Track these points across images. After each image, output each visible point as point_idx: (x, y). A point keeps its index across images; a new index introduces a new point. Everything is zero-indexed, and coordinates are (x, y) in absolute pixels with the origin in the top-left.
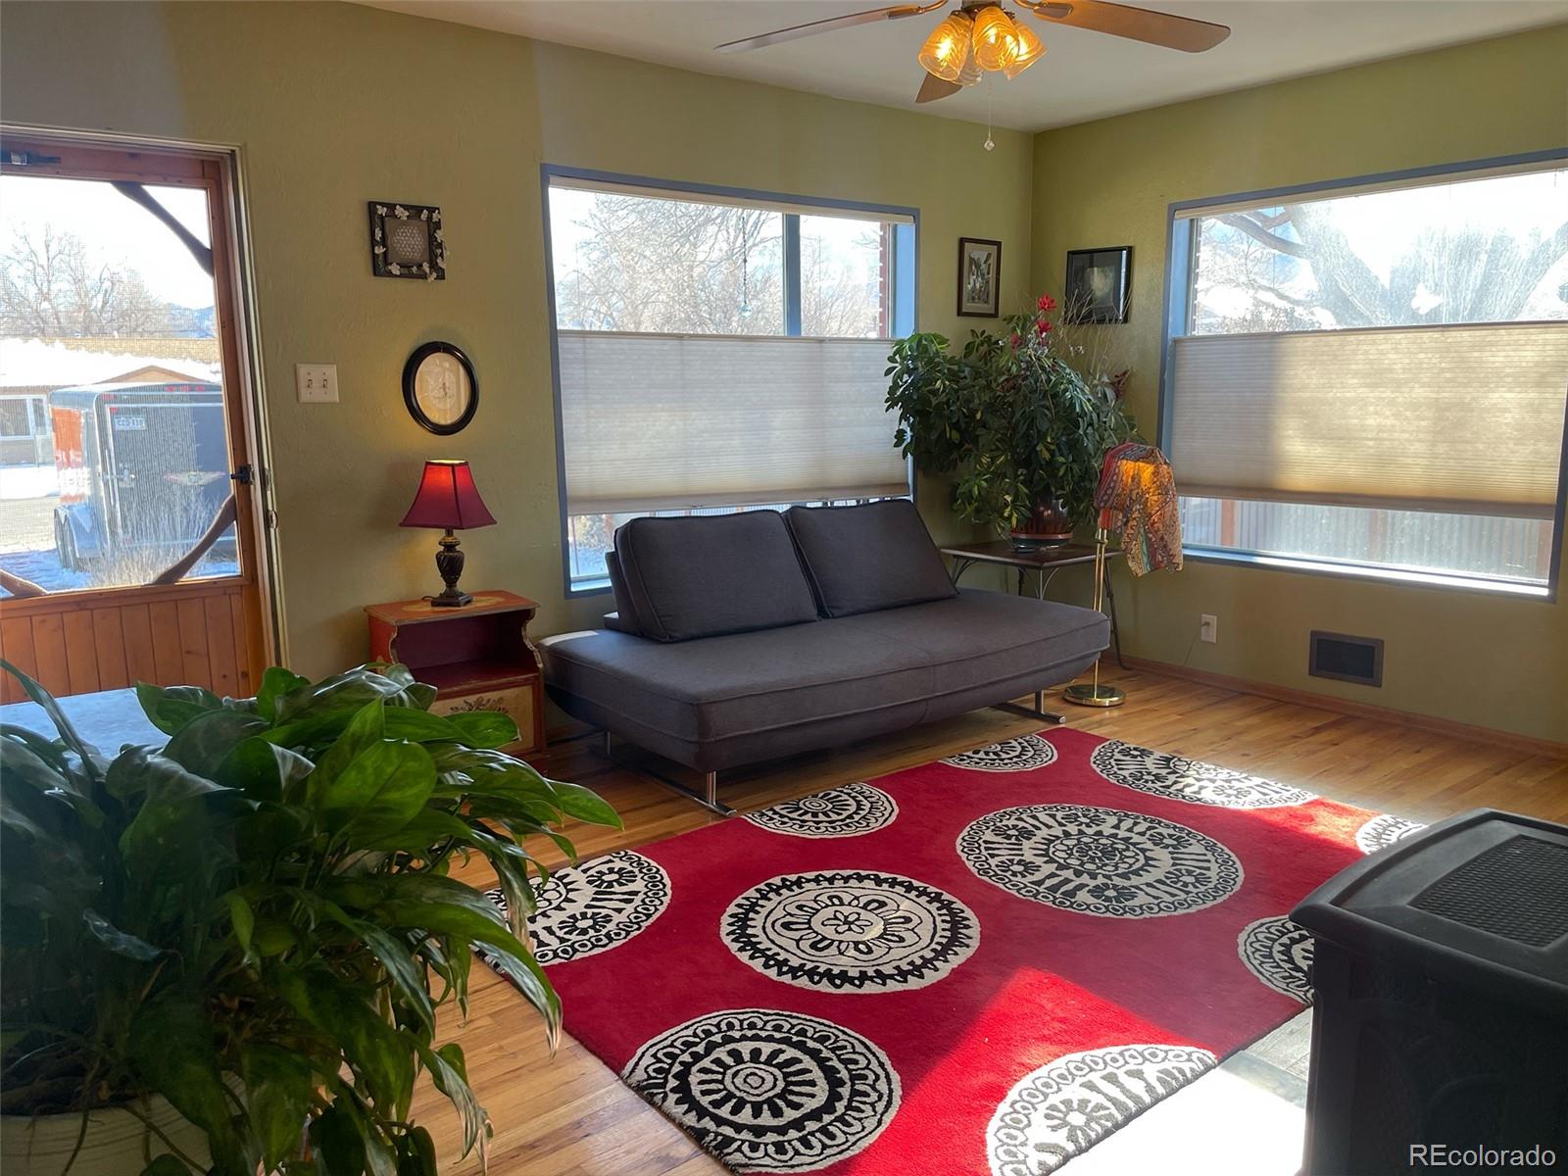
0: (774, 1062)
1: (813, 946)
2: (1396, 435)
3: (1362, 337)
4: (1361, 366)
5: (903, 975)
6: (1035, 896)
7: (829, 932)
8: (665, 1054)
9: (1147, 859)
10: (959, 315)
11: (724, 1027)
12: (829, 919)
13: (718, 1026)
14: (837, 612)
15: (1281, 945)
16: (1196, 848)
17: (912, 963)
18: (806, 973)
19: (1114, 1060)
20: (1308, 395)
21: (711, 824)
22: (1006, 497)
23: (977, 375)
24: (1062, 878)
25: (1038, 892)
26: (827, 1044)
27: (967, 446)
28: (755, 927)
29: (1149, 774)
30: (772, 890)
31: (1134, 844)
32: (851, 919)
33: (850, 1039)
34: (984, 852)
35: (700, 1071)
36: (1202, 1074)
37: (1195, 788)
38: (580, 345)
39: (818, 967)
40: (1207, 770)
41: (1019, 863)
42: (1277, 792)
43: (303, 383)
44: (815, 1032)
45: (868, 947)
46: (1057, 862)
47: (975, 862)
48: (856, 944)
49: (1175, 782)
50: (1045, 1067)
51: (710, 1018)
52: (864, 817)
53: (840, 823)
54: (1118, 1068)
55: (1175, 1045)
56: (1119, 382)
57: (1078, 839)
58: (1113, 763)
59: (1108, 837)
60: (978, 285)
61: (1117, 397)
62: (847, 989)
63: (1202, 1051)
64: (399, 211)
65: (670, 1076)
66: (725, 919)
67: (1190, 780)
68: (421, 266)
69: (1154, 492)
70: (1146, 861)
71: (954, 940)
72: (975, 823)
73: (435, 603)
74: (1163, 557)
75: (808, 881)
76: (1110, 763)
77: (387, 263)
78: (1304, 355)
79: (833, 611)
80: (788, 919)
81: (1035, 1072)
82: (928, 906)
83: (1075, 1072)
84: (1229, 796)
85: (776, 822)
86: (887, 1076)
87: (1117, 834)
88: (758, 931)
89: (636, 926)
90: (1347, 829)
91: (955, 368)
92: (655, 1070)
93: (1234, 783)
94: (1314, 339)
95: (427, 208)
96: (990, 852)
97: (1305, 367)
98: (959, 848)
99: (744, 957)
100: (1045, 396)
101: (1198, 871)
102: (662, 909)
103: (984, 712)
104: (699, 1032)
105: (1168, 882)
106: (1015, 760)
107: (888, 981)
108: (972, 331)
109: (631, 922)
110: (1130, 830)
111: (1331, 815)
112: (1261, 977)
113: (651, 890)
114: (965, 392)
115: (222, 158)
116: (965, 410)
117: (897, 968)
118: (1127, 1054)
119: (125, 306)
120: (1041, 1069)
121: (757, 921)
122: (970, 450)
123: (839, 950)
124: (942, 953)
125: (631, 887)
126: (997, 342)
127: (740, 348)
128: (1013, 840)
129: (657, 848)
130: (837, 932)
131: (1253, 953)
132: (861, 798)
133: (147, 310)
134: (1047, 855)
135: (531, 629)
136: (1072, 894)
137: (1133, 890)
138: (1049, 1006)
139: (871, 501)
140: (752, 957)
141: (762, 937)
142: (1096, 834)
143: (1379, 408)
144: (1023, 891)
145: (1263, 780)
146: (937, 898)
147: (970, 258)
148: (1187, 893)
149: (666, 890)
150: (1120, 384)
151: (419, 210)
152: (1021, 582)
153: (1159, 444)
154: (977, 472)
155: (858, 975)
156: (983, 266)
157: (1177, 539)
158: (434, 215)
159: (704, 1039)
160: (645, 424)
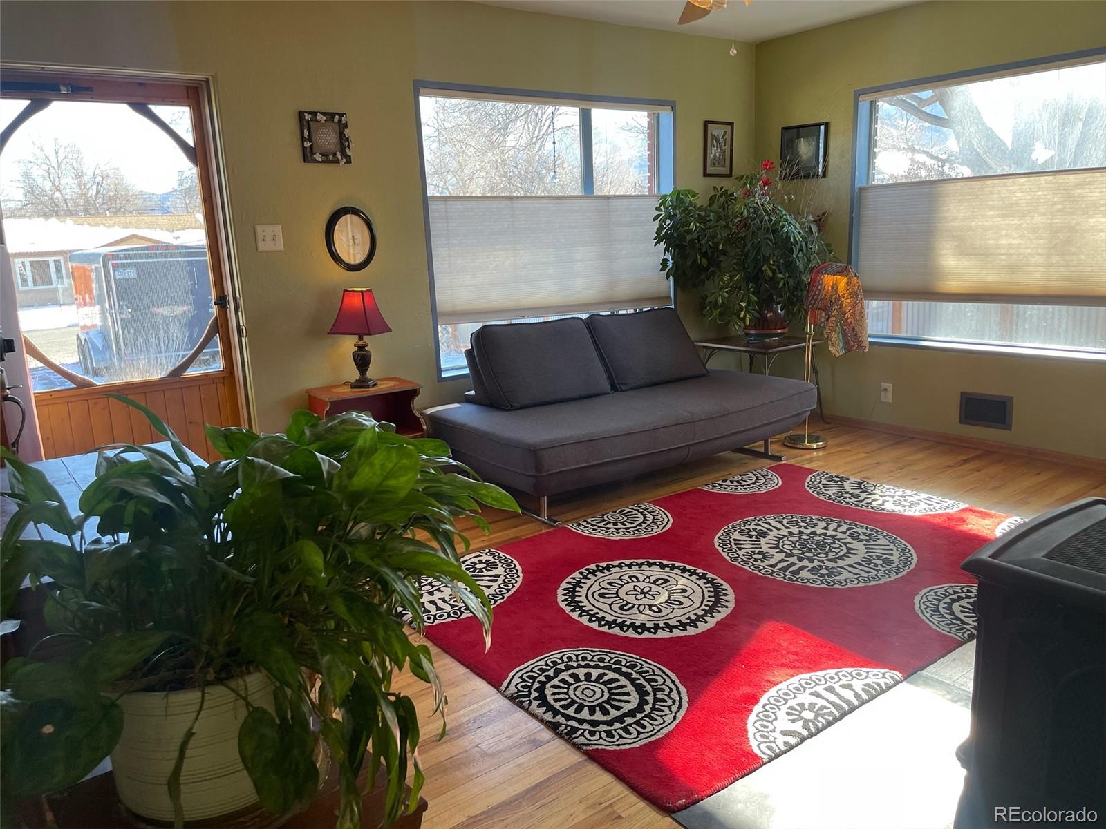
0: (601, 681)
1: (621, 608)
2: (1022, 251)
3: (996, 182)
4: (996, 203)
5: (684, 626)
6: (771, 574)
7: (631, 599)
8: (528, 677)
9: (848, 549)
10: (704, 176)
11: (565, 659)
12: (630, 591)
13: (561, 658)
14: (623, 387)
15: (945, 603)
16: (882, 541)
17: (689, 618)
18: (618, 625)
19: (832, 678)
20: (957, 224)
21: (544, 531)
22: (742, 304)
23: (719, 218)
24: (789, 563)
25: (773, 572)
26: (635, 669)
27: (712, 269)
28: (580, 596)
29: (847, 493)
30: (590, 573)
31: (839, 540)
32: (645, 590)
33: (651, 666)
34: (734, 546)
35: (552, 687)
36: (893, 686)
37: (880, 502)
38: (443, 206)
39: (626, 621)
40: (889, 489)
41: (759, 553)
42: (938, 503)
43: (260, 238)
44: (627, 662)
45: (658, 608)
46: (785, 552)
47: (728, 553)
48: (650, 606)
49: (866, 498)
50: (784, 682)
51: (556, 654)
52: (649, 525)
53: (633, 529)
54: (835, 683)
55: (873, 668)
56: (820, 220)
57: (799, 537)
58: (821, 486)
59: (820, 535)
60: (717, 155)
61: (819, 230)
62: (646, 635)
63: (892, 671)
64: (319, 116)
65: (532, 690)
66: (560, 592)
67: (876, 497)
68: (336, 154)
69: (847, 296)
70: (848, 551)
71: (717, 603)
72: (726, 527)
73: (353, 386)
74: (854, 342)
75: (614, 567)
76: (819, 487)
77: (312, 153)
78: (954, 196)
79: (622, 387)
80: (603, 591)
81: (778, 686)
82: (698, 582)
83: (805, 686)
84: (904, 506)
85: (590, 529)
86: (678, 689)
87: (826, 533)
88: (583, 599)
89: (501, 597)
90: (989, 527)
91: (703, 214)
92: (522, 687)
93: (907, 498)
94: (962, 184)
95: (338, 114)
96: (738, 546)
97: (955, 204)
98: (716, 545)
99: (575, 615)
100: (768, 231)
101: (885, 556)
102: (517, 586)
103: (726, 454)
104: (549, 662)
105: (864, 564)
106: (752, 486)
107: (674, 630)
108: (714, 187)
109: (497, 594)
110: (835, 530)
111: (977, 518)
112: (931, 624)
113: (508, 574)
114: (711, 231)
115: (200, 84)
116: (711, 243)
117: (679, 621)
118: (840, 674)
119: (112, 194)
120: (782, 684)
121: (582, 592)
122: (713, 272)
123: (639, 610)
124: (710, 611)
125: (495, 572)
126: (733, 194)
127: (552, 205)
128: (754, 538)
129: (509, 547)
130: (636, 599)
131: (925, 609)
132: (646, 513)
133: (127, 195)
134: (778, 548)
135: (417, 403)
136: (797, 572)
137: (840, 569)
138: (785, 644)
139: (644, 310)
140: (580, 615)
141: (586, 603)
142: (812, 533)
143: (1009, 232)
144: (762, 571)
145: (928, 495)
146: (704, 576)
147: (712, 134)
148: (878, 571)
149: (518, 573)
150: (821, 220)
151: (333, 115)
152: (751, 364)
153: (849, 262)
154: (720, 287)
155: (653, 626)
156: (721, 140)
157: (865, 329)
158: (343, 118)
159: (553, 667)
160: (488, 260)
